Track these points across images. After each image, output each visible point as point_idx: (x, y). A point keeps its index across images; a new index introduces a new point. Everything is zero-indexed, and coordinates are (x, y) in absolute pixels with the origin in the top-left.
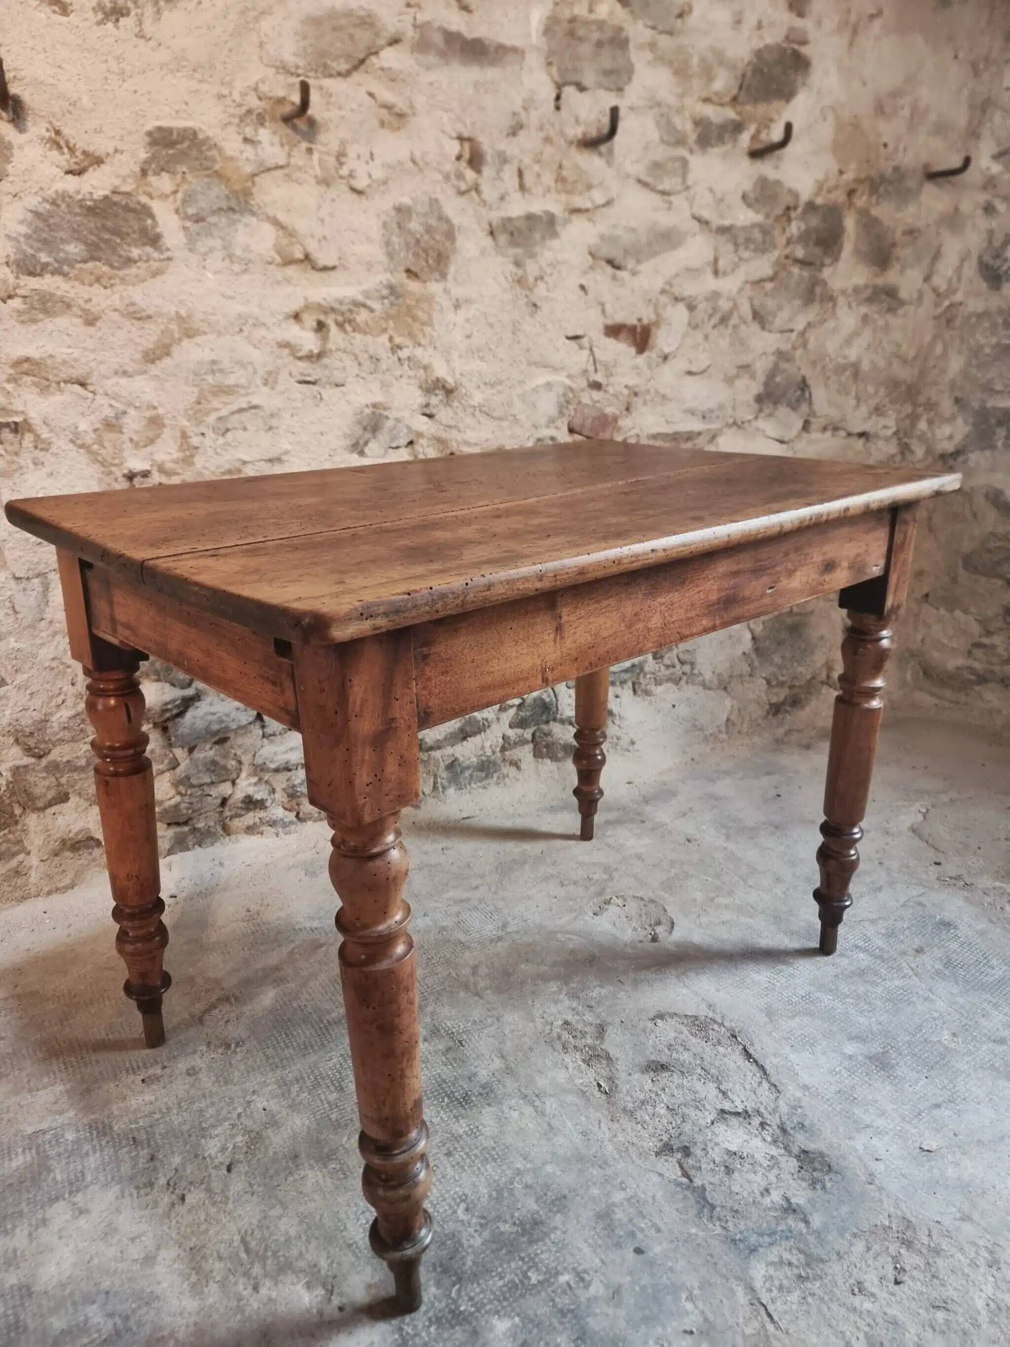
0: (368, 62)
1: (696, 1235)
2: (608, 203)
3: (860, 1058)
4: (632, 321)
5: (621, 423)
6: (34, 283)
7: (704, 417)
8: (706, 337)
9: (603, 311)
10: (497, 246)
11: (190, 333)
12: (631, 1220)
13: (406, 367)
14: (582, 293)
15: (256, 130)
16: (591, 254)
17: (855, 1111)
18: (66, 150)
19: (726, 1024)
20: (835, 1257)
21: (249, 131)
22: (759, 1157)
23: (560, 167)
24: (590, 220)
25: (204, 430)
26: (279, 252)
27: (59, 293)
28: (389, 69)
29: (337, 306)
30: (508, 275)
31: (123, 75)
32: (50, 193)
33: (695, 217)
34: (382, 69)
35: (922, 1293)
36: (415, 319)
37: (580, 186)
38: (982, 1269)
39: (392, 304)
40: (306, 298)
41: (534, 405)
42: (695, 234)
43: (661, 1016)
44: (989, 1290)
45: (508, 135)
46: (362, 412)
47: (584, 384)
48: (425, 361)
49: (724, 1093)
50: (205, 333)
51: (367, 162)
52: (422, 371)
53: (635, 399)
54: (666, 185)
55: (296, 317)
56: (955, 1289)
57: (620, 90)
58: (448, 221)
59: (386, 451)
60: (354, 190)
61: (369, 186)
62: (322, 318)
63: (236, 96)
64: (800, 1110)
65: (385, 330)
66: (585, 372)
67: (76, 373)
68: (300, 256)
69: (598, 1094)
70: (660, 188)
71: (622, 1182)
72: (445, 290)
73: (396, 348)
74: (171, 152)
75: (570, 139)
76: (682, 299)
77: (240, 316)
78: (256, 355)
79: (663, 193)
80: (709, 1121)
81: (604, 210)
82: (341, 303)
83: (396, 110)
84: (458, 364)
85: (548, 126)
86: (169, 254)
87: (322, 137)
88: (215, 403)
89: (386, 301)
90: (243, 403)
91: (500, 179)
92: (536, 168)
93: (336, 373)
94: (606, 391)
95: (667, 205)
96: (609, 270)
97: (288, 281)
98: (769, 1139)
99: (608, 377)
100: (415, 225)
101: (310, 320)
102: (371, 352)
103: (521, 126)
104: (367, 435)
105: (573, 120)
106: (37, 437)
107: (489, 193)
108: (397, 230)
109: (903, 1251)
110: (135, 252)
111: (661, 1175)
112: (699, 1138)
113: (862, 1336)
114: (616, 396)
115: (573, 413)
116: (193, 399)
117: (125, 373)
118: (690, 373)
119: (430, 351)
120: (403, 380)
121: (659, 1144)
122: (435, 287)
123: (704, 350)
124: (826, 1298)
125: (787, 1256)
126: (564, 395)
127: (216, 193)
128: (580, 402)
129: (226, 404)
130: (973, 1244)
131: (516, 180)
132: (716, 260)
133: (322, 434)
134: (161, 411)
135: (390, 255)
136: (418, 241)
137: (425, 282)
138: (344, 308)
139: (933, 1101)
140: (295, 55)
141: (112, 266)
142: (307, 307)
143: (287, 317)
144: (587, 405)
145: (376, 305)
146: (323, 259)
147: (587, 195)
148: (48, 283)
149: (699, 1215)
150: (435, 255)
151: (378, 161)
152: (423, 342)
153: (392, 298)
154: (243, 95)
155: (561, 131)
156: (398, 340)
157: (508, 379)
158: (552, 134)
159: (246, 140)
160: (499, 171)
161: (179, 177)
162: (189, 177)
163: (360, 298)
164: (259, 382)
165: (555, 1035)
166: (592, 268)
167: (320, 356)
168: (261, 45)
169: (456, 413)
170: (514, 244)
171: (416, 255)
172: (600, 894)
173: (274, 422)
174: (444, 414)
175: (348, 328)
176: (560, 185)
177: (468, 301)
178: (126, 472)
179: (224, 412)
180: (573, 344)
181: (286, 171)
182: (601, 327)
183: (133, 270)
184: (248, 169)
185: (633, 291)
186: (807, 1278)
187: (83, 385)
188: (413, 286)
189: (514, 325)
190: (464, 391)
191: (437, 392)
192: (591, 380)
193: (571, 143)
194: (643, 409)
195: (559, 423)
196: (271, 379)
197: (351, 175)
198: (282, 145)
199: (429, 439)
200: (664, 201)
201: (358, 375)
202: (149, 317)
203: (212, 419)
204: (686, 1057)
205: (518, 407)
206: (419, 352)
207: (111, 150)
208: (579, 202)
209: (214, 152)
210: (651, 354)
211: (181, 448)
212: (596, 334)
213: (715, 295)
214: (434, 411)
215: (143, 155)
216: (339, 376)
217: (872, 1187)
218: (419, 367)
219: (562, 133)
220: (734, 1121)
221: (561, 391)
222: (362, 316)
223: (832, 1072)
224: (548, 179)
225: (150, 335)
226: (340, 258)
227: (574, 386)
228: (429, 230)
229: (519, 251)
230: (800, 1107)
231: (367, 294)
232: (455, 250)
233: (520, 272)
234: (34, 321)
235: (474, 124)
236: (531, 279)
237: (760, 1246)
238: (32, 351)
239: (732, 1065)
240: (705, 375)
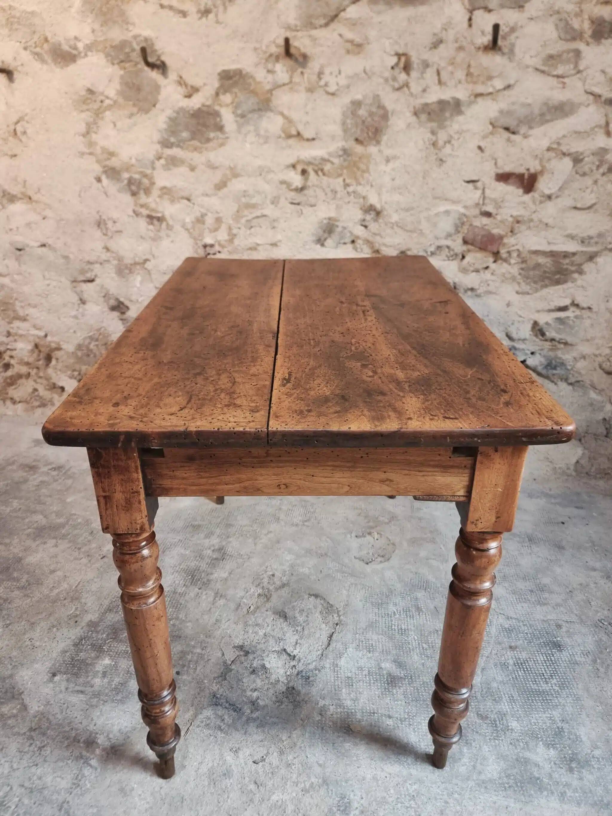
0: (340, 16)
1: (204, 683)
2: (508, 87)
3: (385, 672)
4: (521, 170)
5: (505, 240)
6: (169, 152)
7: (583, 242)
8: (596, 182)
9: (496, 164)
10: (420, 122)
11: (236, 176)
12: (190, 661)
13: (352, 197)
14: (479, 152)
15: (274, 66)
16: (491, 124)
17: (344, 690)
18: (184, 86)
19: (342, 617)
20: (243, 732)
21: (270, 66)
22: (273, 677)
23: (469, 66)
24: (493, 100)
25: (239, 226)
26: (284, 131)
27: (178, 156)
28: (350, 19)
29: (313, 161)
30: (426, 140)
31: (209, 45)
32: (176, 108)
33: (587, 92)
34: (346, 19)
35: (258, 773)
36: (358, 169)
37: (482, 79)
38: (297, 789)
39: (345, 160)
40: (298, 157)
41: (435, 225)
42: (588, 105)
43: (316, 596)
44: (286, 797)
45: (431, 49)
46: (322, 222)
47: (477, 212)
48: (364, 194)
49: (297, 643)
50: (242, 176)
51: (336, 76)
52: (362, 200)
53: (518, 225)
54: (560, 70)
55: (294, 166)
56: (273, 785)
57: (521, 7)
58: (383, 108)
59: (337, 245)
60: (328, 93)
61: (338, 90)
62: (306, 167)
63: (264, 48)
64: (317, 672)
65: (340, 175)
66: (477, 204)
67: (185, 194)
68: (294, 132)
69: (245, 610)
70: (555, 73)
71: (206, 647)
72: (380, 151)
73: (346, 185)
74: (231, 82)
75: (477, 46)
76: (569, 155)
77: (260, 167)
78: (267, 187)
79: (558, 77)
80: (274, 649)
81: (506, 92)
82: (315, 159)
83: (355, 43)
84: (386, 197)
85: (462, 39)
86: (227, 135)
87: (310, 65)
88: (246, 212)
89: (342, 158)
90: (259, 213)
91: (423, 78)
92: (450, 68)
93: (310, 199)
94: (495, 218)
95: (561, 86)
96: (506, 134)
97: (290, 147)
98: (288, 673)
99: (497, 209)
100: (362, 112)
101: (299, 168)
102: (332, 187)
103: (441, 41)
104: (326, 235)
105: (480, 33)
106: (168, 224)
107: (415, 88)
108: (351, 116)
109: (275, 754)
110: (212, 135)
111: (223, 655)
112: (259, 653)
113: (210, 765)
114: (502, 222)
115: (466, 231)
116: (235, 209)
117: (207, 195)
118: (575, 208)
119: (368, 188)
120: (350, 204)
121: (241, 644)
122: (373, 149)
123: (592, 192)
124: (219, 742)
125: (226, 717)
126: (459, 219)
127: (251, 102)
128: (471, 225)
129: (251, 213)
130: (309, 778)
131: (436, 78)
132: (607, 124)
133: (300, 232)
134: (221, 215)
135: (345, 131)
136: (363, 122)
137: (366, 146)
138: (317, 162)
139: (391, 713)
140: (295, 19)
141: (201, 143)
142: (298, 162)
143: (288, 167)
144: (476, 227)
145: (336, 161)
146: (307, 134)
147: (489, 83)
148: (175, 151)
149: (214, 678)
150: (373, 130)
151: (343, 74)
152: (362, 183)
153: (345, 157)
154: (267, 46)
155: (472, 41)
156: (348, 181)
157: (418, 207)
158: (464, 44)
159: (269, 71)
160: (423, 73)
161: (234, 95)
162: (239, 94)
163: (326, 157)
164: (268, 202)
165: (261, 577)
166: (492, 133)
167: (302, 189)
168: (278, 17)
169: (380, 226)
170: (430, 120)
171: (362, 130)
172: (372, 528)
173: (276, 224)
174: (373, 227)
175: (320, 173)
176: (469, 79)
177: (395, 157)
178: (203, 243)
179: (250, 218)
180: (471, 186)
181: (290, 86)
182: (493, 175)
183: (211, 144)
184: (268, 87)
185: (522, 149)
186: (221, 730)
187: (189, 200)
188: (359, 149)
189: (424, 173)
190: (385, 213)
191: (371, 212)
192: (483, 210)
193: (479, 48)
194: (527, 232)
195: (455, 237)
196: (275, 201)
197: (326, 85)
198: (287, 71)
199: (364, 240)
200: (558, 83)
201: (324, 201)
202: (217, 168)
203: (243, 220)
204: (301, 619)
205: (425, 226)
206: (359, 189)
207: (202, 84)
208: (480, 89)
209: (251, 80)
210: (535, 194)
211: (229, 235)
212: (488, 179)
213: (604, 151)
214: (366, 223)
215: (217, 85)
216: (312, 201)
217: (301, 722)
218: (360, 198)
219: (472, 43)
220: (285, 656)
221: (457, 216)
222: (327, 167)
223: (361, 669)
224: (460, 74)
225: (217, 177)
226: (317, 134)
227: (467, 213)
228: (371, 114)
229: (434, 125)
230: (319, 671)
231: (330, 154)
232: (387, 127)
233: (434, 138)
234: (169, 169)
235: (406, 45)
236: (441, 143)
237: (221, 705)
238: (168, 184)
239: (317, 635)
240: (592, 210)
